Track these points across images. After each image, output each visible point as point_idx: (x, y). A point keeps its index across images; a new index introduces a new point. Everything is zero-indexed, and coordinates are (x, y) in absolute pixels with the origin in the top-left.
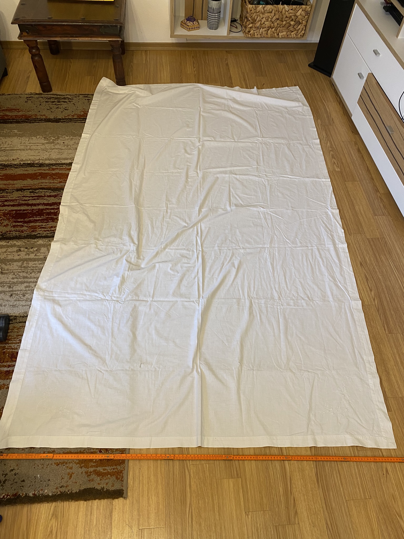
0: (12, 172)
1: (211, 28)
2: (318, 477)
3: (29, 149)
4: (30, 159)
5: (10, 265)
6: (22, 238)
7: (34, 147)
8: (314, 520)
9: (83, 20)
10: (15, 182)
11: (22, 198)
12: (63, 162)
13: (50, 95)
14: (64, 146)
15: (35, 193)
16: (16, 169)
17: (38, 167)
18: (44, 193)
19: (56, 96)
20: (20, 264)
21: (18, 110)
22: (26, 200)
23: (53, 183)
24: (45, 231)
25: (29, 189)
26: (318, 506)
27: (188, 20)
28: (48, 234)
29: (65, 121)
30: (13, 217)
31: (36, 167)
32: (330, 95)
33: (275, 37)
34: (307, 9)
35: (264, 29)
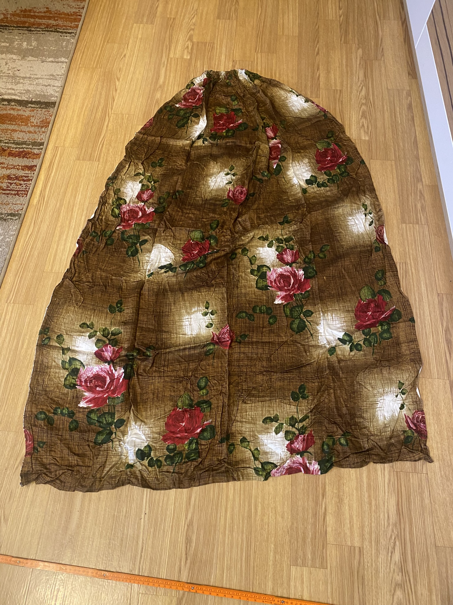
32: (391, 8)
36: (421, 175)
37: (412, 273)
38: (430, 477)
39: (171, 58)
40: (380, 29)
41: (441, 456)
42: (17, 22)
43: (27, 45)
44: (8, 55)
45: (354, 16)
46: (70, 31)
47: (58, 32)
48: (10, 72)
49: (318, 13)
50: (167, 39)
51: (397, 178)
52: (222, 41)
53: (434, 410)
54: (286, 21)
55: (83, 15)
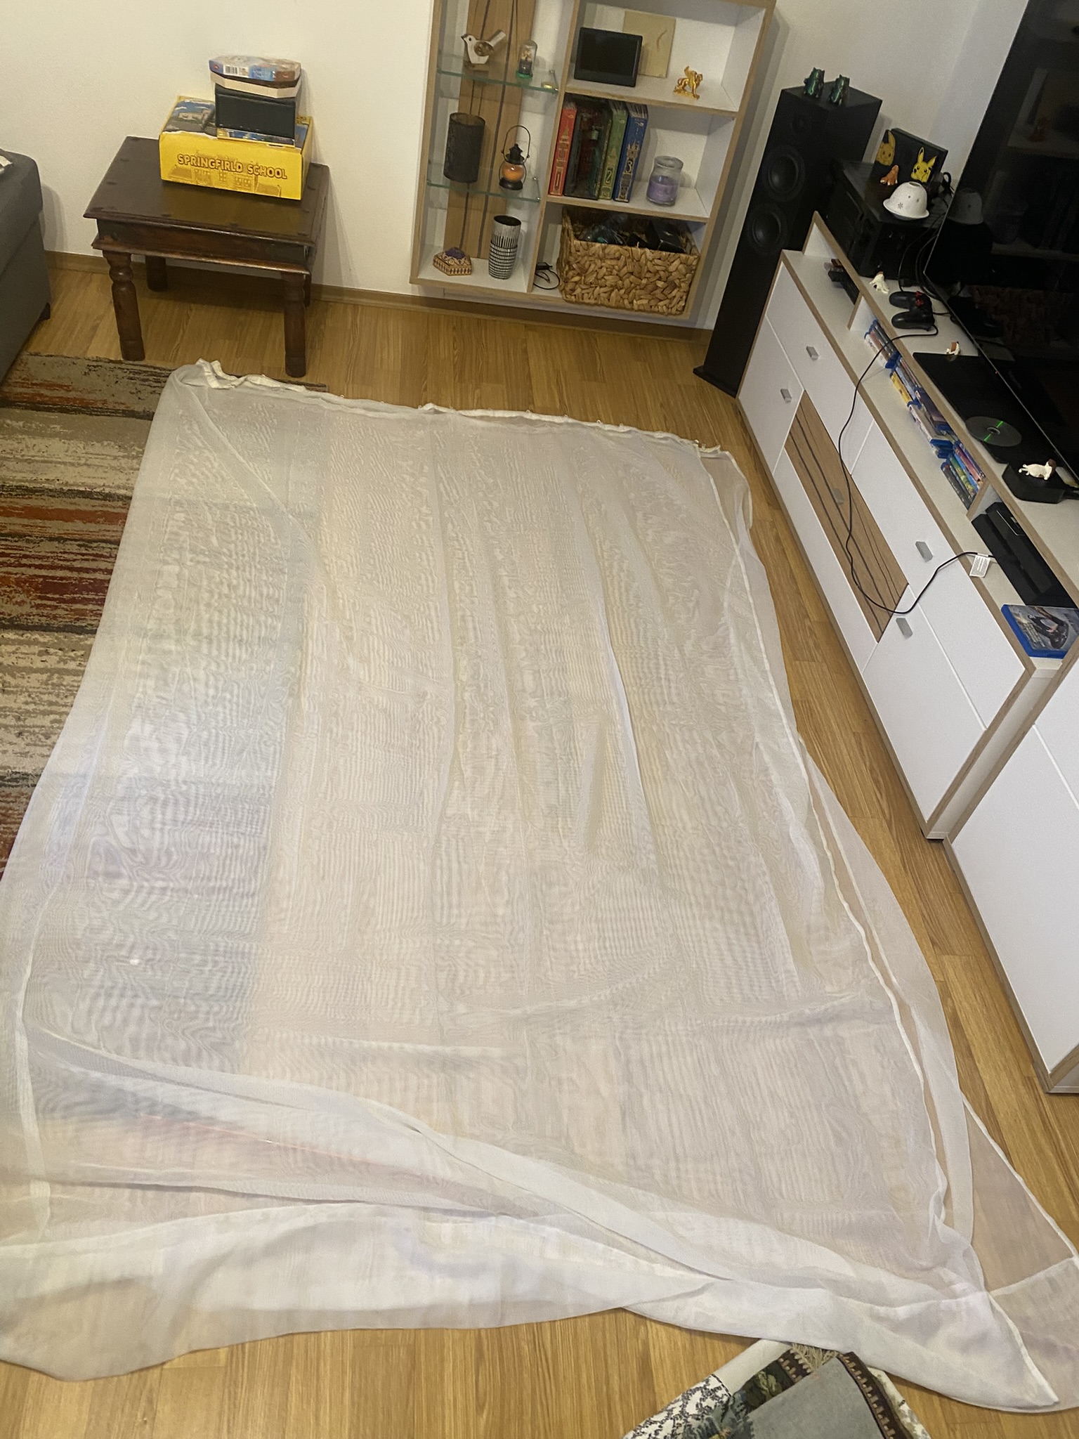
0: (44, 504)
1: (495, 275)
3: (85, 464)
4: (83, 483)
5: (24, 678)
6: (54, 631)
7: (96, 462)
9: (233, 227)
10: (48, 523)
11: (60, 555)
13: (141, 366)
15: (91, 547)
16: (52, 500)
17: (101, 500)
19: (151, 370)
20: (45, 676)
21: (66, 388)
22: (68, 560)
25: (76, 540)
27: (449, 253)
30: (36, 589)
31: (96, 499)
32: (731, 431)
33: (624, 308)
34: (689, 262)
35: (602, 289)
36: (806, 612)
37: (818, 710)
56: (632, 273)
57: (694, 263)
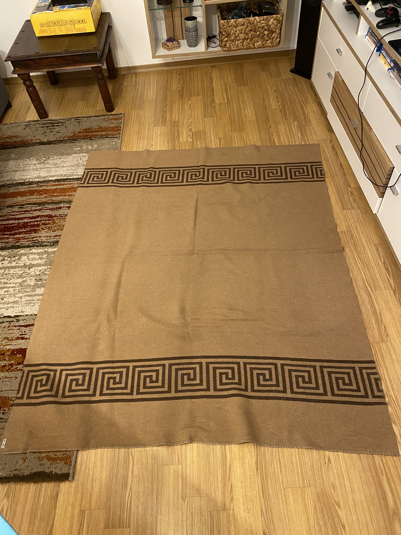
0: (6, 191)
1: (190, 46)
2: (257, 465)
3: (23, 170)
4: (22, 179)
6: (7, 249)
7: (27, 168)
8: (249, 506)
10: (7, 200)
11: (11, 213)
12: (50, 179)
13: (46, 121)
14: (53, 165)
16: (9, 189)
17: (28, 185)
18: (30, 208)
19: (51, 121)
21: (17, 137)
22: (14, 215)
23: (40, 198)
24: (27, 241)
25: (18, 206)
26: (255, 493)
27: (168, 40)
28: (30, 244)
29: (56, 143)
30: (1, 231)
31: (26, 185)
32: (309, 97)
33: (251, 48)
34: (278, 19)
35: (239, 42)
36: (349, 183)
37: (356, 235)
38: (392, 343)
39: (181, 143)
40: (305, 109)
41: (396, 331)
42: (83, 136)
43: (91, 147)
44: (80, 154)
45: (288, 105)
46: (116, 136)
47: (108, 138)
48: (84, 163)
49: (265, 106)
50: (176, 133)
51: (335, 186)
52: (210, 129)
53: (387, 307)
54: (247, 113)
55: (122, 127)
56: (251, 30)
57: (281, 18)
